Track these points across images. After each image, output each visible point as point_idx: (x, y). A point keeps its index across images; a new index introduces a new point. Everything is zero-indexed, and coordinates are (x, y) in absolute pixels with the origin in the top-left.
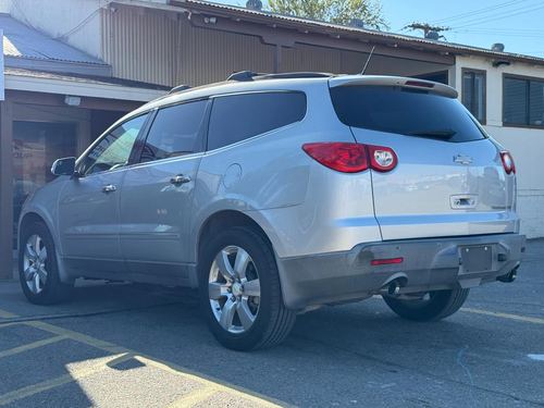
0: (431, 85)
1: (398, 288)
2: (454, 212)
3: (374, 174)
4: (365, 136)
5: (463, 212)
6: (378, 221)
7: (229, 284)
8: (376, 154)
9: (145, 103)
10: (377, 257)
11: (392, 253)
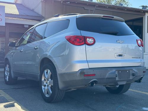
0: (113, 17)
1: (95, 84)
2: (116, 59)
3: (87, 46)
4: (85, 33)
5: (120, 59)
6: (87, 62)
7: (46, 81)
8: (88, 39)
9: (34, 25)
10: (86, 74)
11: (91, 72)
